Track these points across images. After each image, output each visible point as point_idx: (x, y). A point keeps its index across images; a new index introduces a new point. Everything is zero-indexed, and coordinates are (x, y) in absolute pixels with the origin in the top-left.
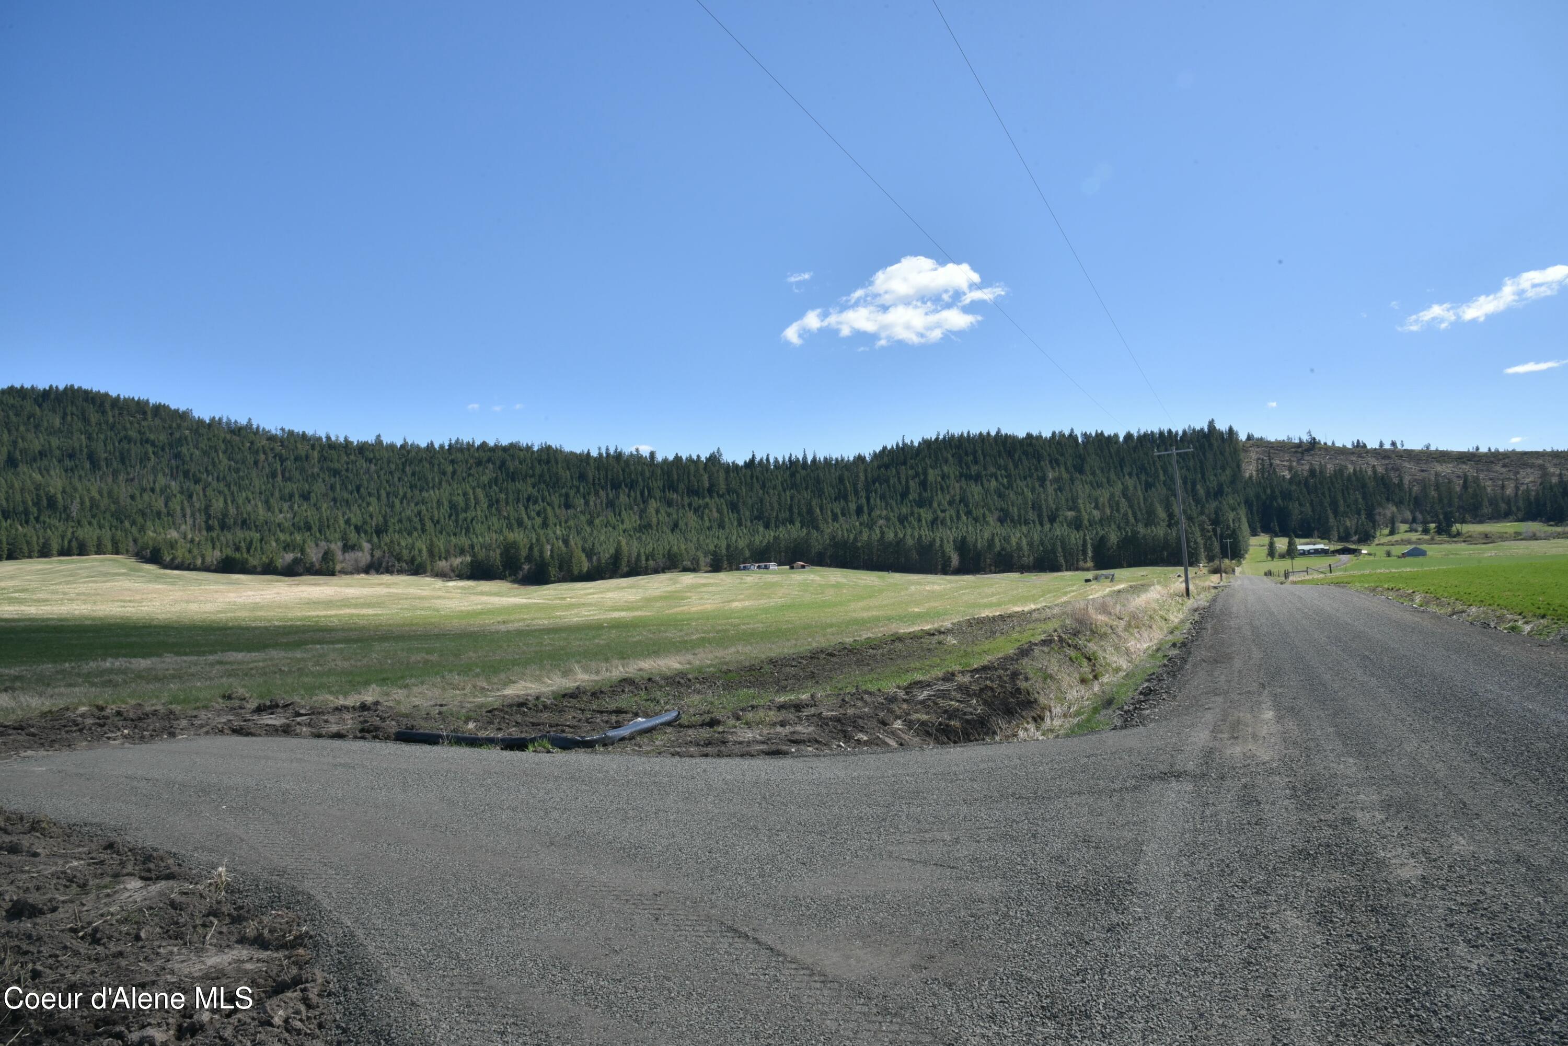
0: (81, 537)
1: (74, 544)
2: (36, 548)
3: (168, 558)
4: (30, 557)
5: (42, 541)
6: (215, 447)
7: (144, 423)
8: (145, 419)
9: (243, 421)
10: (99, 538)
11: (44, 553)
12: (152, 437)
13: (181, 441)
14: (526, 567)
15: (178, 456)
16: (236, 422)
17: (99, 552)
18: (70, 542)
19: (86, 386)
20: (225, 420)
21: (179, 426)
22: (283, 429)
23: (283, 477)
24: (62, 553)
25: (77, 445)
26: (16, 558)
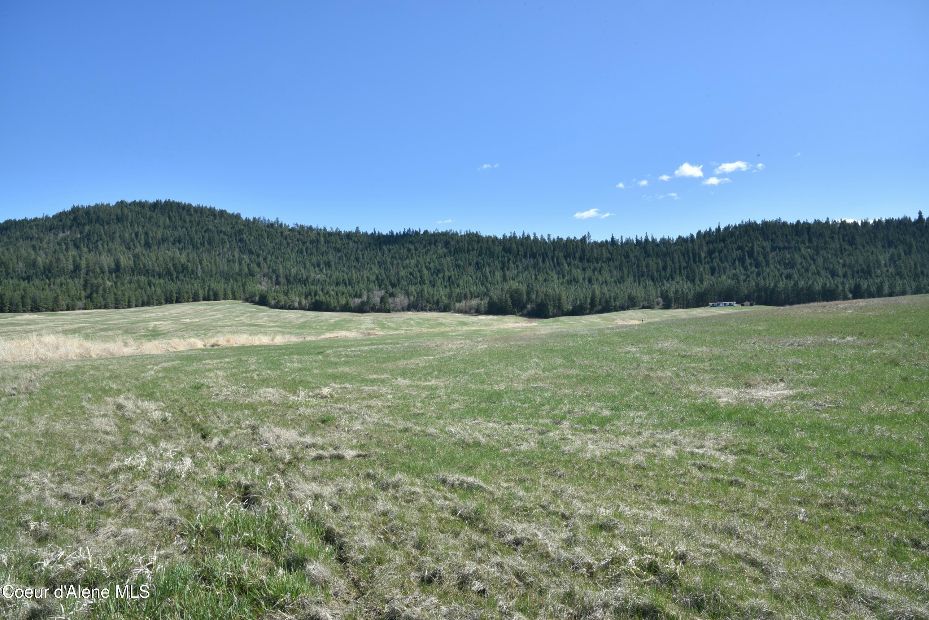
0: (215, 289)
1: (211, 293)
2: (191, 296)
3: (273, 302)
4: (188, 301)
5: (193, 291)
6: (262, 235)
7: (216, 221)
8: (215, 219)
9: (273, 220)
10: (225, 290)
11: (196, 299)
12: (224, 229)
13: (240, 232)
14: (529, 306)
15: (241, 240)
16: (269, 220)
17: (225, 299)
18: (208, 292)
19: (177, 200)
20: (262, 219)
21: (237, 223)
22: (297, 225)
23: (307, 253)
24: (205, 299)
25: (182, 234)
26: (180, 302)
